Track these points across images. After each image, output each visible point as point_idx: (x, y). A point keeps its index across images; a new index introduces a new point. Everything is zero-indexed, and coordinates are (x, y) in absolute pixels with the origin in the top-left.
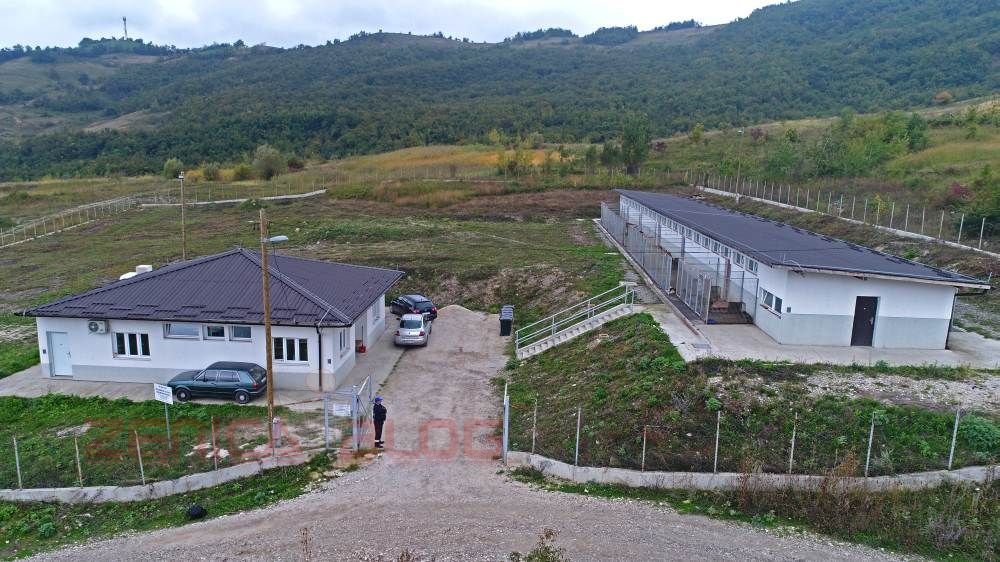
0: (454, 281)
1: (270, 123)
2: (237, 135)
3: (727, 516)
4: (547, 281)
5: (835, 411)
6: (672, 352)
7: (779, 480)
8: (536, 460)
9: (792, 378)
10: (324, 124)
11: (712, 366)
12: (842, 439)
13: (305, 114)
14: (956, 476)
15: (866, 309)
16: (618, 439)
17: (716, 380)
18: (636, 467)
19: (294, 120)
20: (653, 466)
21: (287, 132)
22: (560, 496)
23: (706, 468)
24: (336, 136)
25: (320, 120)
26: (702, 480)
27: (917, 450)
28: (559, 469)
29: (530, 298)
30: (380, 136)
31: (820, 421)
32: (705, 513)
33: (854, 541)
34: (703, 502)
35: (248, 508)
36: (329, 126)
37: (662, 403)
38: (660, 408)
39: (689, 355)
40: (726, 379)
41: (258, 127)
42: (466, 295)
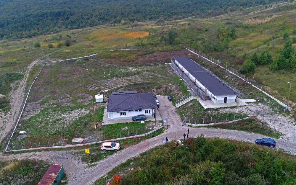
0: (155, 89)
1: (43, 15)
2: (32, 19)
3: (213, 128)
4: (173, 88)
5: (223, 114)
6: (202, 107)
7: (218, 123)
8: (190, 124)
9: (218, 111)
10: (62, 14)
11: (209, 109)
12: (224, 118)
13: (55, 11)
14: (235, 121)
15: (226, 98)
16: (199, 121)
17: (209, 112)
18: (202, 124)
19: (51, 13)
20: (204, 123)
21: (50, 18)
22: (195, 128)
23: (210, 123)
24: (67, 19)
25: (60, 13)
26: (210, 124)
27: (231, 118)
28: (193, 125)
29: (170, 92)
30: (82, 19)
31: (221, 116)
32: (211, 128)
33: (226, 129)
34: (211, 127)
35: (159, 135)
36: (64, 15)
37: (204, 115)
38: (203, 116)
39: (205, 108)
40: (210, 111)
41: (39, 16)
42: (158, 92)
